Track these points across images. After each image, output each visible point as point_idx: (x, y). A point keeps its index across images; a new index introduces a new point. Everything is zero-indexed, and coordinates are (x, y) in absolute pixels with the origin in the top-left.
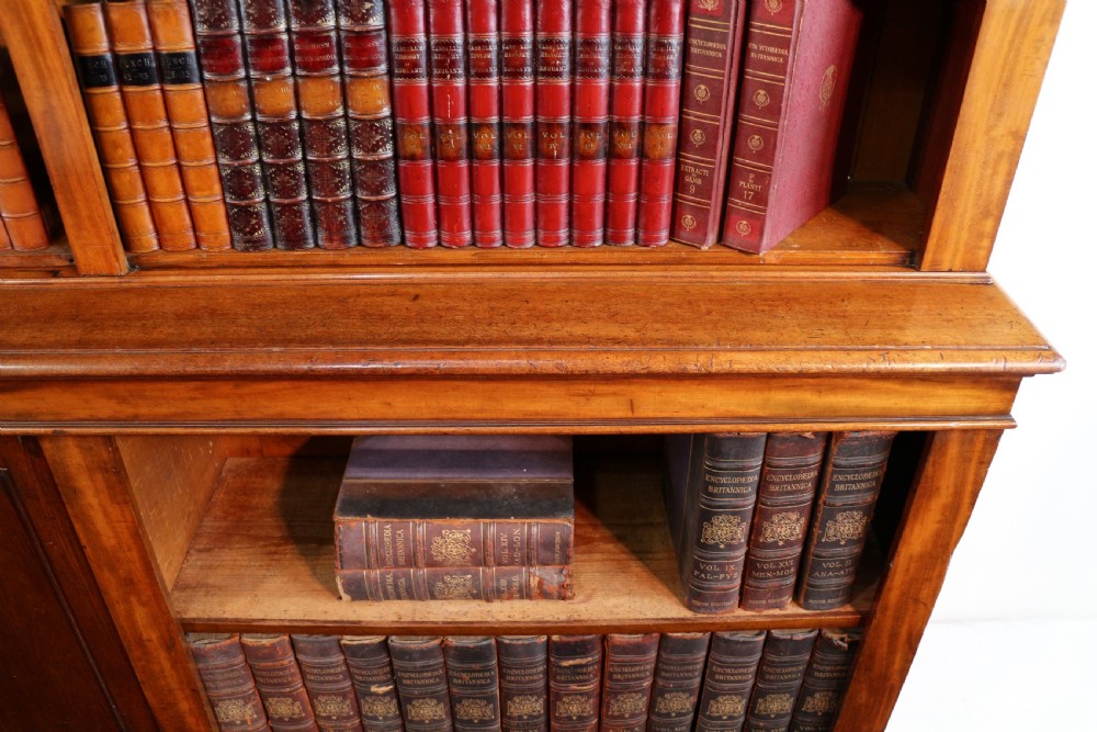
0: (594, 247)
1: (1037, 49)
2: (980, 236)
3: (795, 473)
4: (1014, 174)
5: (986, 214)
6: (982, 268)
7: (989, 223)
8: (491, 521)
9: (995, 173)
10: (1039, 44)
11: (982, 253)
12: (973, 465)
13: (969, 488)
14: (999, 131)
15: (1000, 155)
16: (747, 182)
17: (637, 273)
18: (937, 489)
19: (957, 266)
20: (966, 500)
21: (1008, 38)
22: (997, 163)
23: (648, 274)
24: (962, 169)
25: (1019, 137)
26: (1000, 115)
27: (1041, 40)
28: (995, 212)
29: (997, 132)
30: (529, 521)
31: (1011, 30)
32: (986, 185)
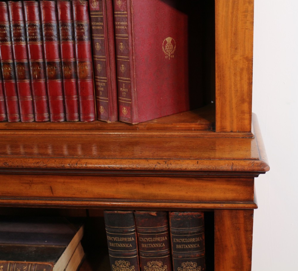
0: (59, 122)
1: (246, 16)
2: (243, 112)
3: (153, 237)
4: (252, 79)
5: (243, 101)
6: (248, 130)
7: (246, 105)
8: (14, 262)
9: (241, 79)
10: (246, 14)
11: (247, 122)
12: (242, 232)
13: (244, 247)
14: (237, 57)
15: (242, 70)
16: (123, 88)
17: (75, 133)
18: (226, 246)
19: (235, 130)
20: (245, 255)
21: (230, 10)
22: (241, 74)
23: (80, 133)
24: (224, 77)
25: (249, 60)
26: (236, 49)
27: (246, 11)
28: (248, 100)
29: (237, 58)
30: (32, 263)
31: (230, 8)
32: (239, 86)
